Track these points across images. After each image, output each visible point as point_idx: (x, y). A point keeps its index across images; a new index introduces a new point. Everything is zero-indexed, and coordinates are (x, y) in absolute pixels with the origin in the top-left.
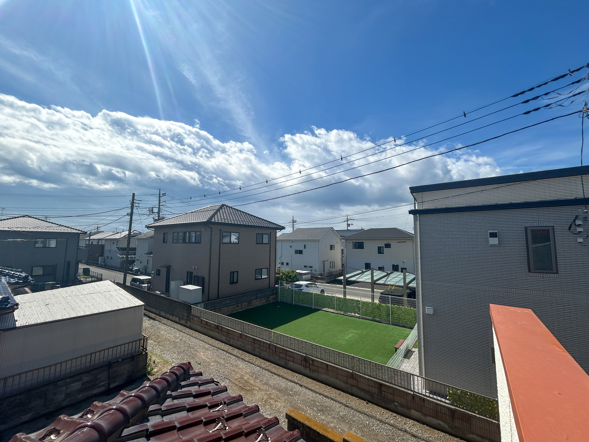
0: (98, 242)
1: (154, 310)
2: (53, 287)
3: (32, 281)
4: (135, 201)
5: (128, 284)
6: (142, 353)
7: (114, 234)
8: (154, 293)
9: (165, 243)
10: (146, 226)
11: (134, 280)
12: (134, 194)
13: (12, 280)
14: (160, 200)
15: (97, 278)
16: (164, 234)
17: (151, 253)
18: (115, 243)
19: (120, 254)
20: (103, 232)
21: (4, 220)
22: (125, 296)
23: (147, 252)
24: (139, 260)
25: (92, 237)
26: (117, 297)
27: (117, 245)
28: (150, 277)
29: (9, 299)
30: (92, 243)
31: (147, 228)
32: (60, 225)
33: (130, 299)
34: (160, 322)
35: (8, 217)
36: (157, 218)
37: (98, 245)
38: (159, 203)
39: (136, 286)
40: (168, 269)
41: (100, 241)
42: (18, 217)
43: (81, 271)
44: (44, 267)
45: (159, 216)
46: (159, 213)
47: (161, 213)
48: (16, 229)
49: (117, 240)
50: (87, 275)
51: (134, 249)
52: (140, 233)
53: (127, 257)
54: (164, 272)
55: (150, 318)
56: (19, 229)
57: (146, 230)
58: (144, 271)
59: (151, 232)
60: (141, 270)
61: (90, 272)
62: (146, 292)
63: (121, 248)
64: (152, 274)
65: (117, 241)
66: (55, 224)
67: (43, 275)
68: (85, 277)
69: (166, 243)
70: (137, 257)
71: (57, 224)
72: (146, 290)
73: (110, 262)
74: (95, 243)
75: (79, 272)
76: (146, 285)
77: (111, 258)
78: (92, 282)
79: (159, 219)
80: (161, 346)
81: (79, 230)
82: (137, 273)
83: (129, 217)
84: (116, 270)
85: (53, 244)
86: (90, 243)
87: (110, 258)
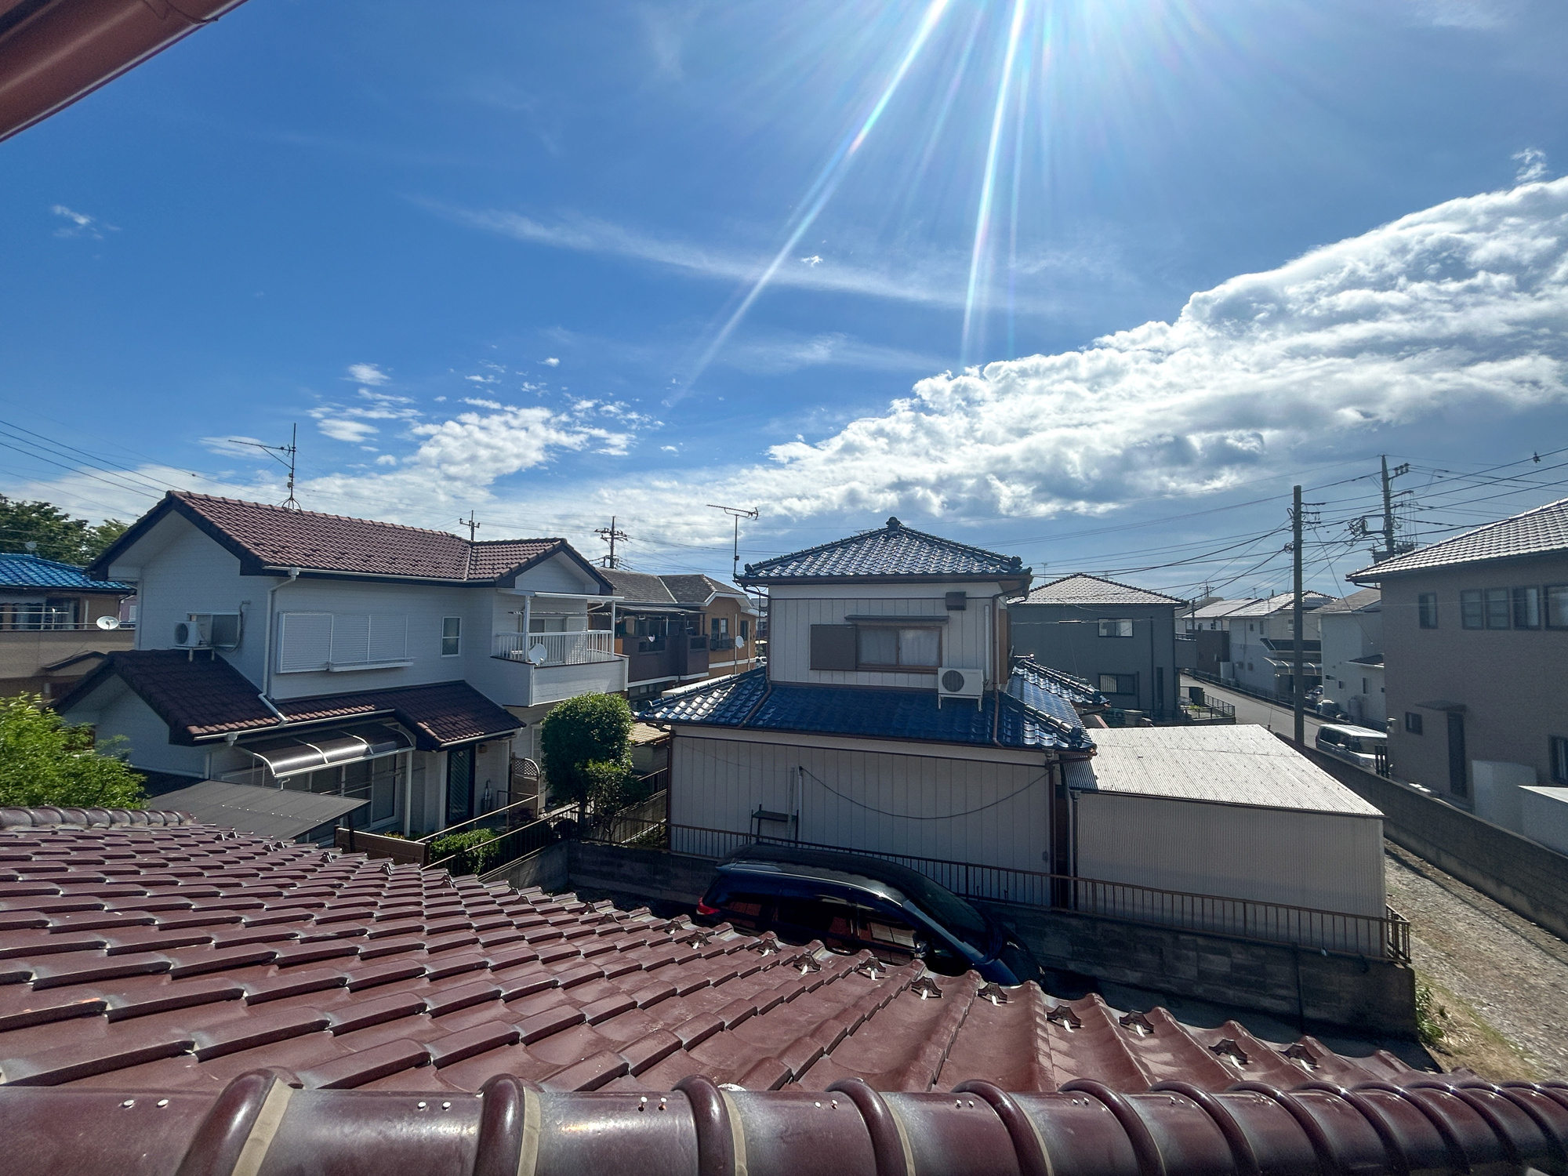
0: (1213, 625)
1: (1413, 843)
2: (1139, 723)
3: (1108, 703)
4: (1303, 509)
5: (1310, 742)
6: (1392, 964)
7: (1249, 605)
8: (1407, 788)
9: (1429, 627)
10: (1347, 576)
11: (1325, 734)
12: (1297, 491)
13: (1079, 699)
14: (1387, 491)
15: (1223, 714)
16: (1423, 599)
17: (1378, 659)
18: (1257, 627)
19: (1276, 656)
20: (1221, 599)
21: (1050, 585)
22: (1313, 774)
23: (1359, 656)
24: (1333, 678)
25: (1199, 614)
26: (1289, 774)
27: (1262, 633)
28: (1385, 736)
29: (1082, 733)
30: (1200, 627)
31: (1351, 583)
32: (1135, 589)
33: (1330, 788)
34: (1442, 886)
35: (1055, 580)
36: (1384, 549)
37: (1213, 634)
38: (1387, 498)
39: (1335, 753)
40: (1457, 718)
41: (1218, 623)
42: (1068, 578)
43: (1184, 693)
44: (1117, 676)
45: (1390, 542)
46: (1388, 532)
47: (1396, 533)
48: (1068, 602)
49: (1260, 620)
50: (1199, 705)
51: (1316, 645)
52: (1327, 600)
53: (1298, 668)
54: (1437, 726)
55: (1404, 863)
56: (1072, 602)
57: (1352, 589)
58: (1354, 713)
59: (1371, 595)
60: (1345, 708)
61: (1206, 697)
62: (1373, 776)
63: (1274, 642)
64: (1390, 724)
65: (1261, 624)
66: (1125, 586)
67: (1117, 693)
68: (1196, 707)
69: (1435, 627)
70: (1325, 667)
71: (1130, 587)
72: (1374, 771)
73: (1247, 677)
74: (1206, 627)
75: (1181, 695)
76: (1373, 757)
77: (1251, 667)
78: (1212, 722)
79: (1391, 552)
80: (1461, 970)
81: (1171, 598)
82: (1330, 714)
83: (1292, 556)
84: (1267, 701)
85: (1126, 628)
86: (1196, 628)
87: (1246, 667)
